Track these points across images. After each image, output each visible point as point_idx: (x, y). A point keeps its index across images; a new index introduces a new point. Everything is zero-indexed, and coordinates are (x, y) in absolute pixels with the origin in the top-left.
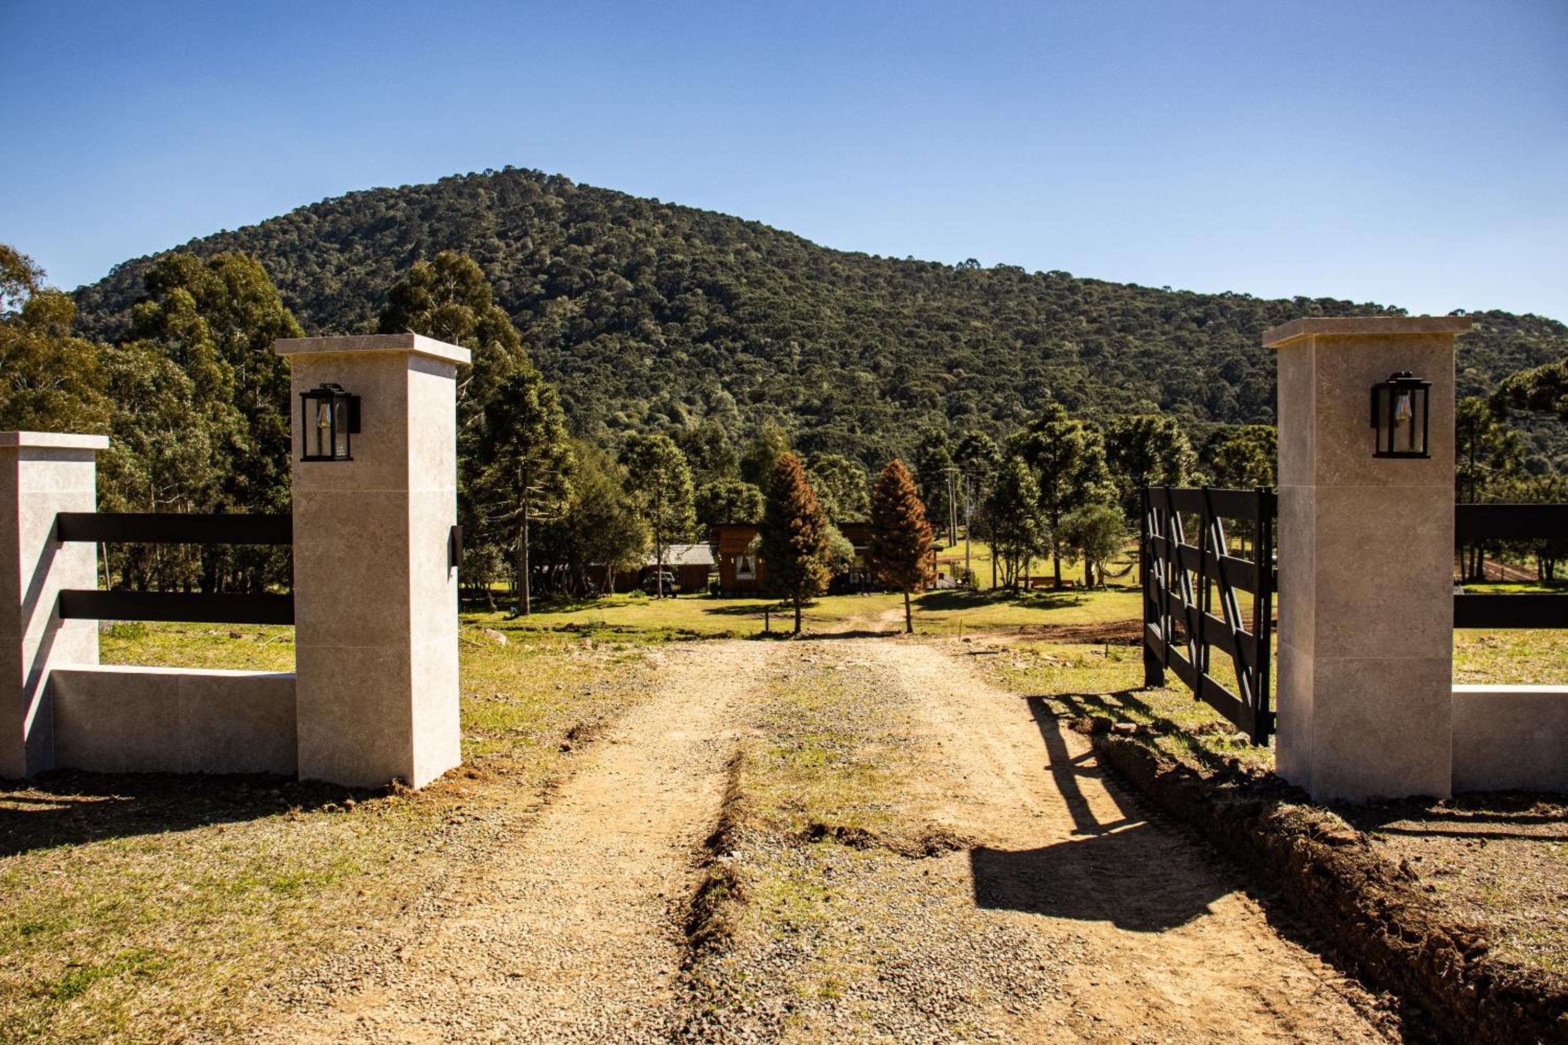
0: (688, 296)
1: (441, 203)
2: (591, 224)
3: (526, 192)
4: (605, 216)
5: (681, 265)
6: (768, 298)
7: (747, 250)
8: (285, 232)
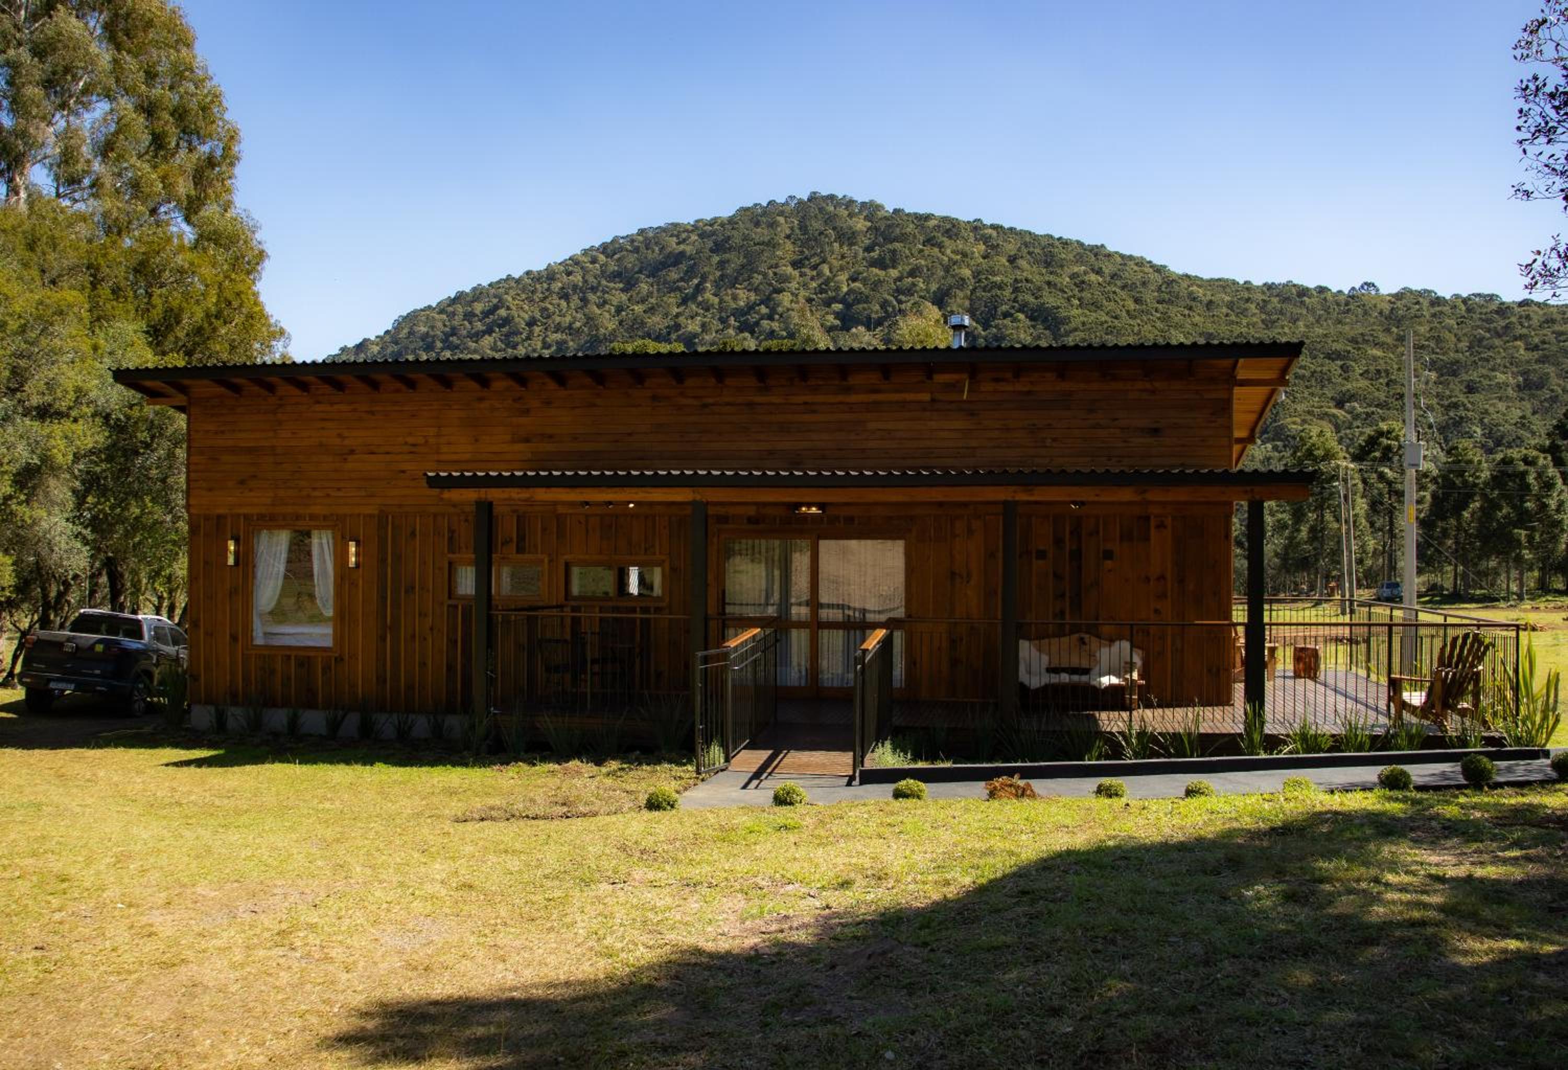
0: (1007, 321)
1: (735, 233)
2: (897, 245)
3: (830, 219)
4: (915, 237)
5: (1000, 287)
6: (1106, 322)
7: (1085, 273)
8: (569, 274)
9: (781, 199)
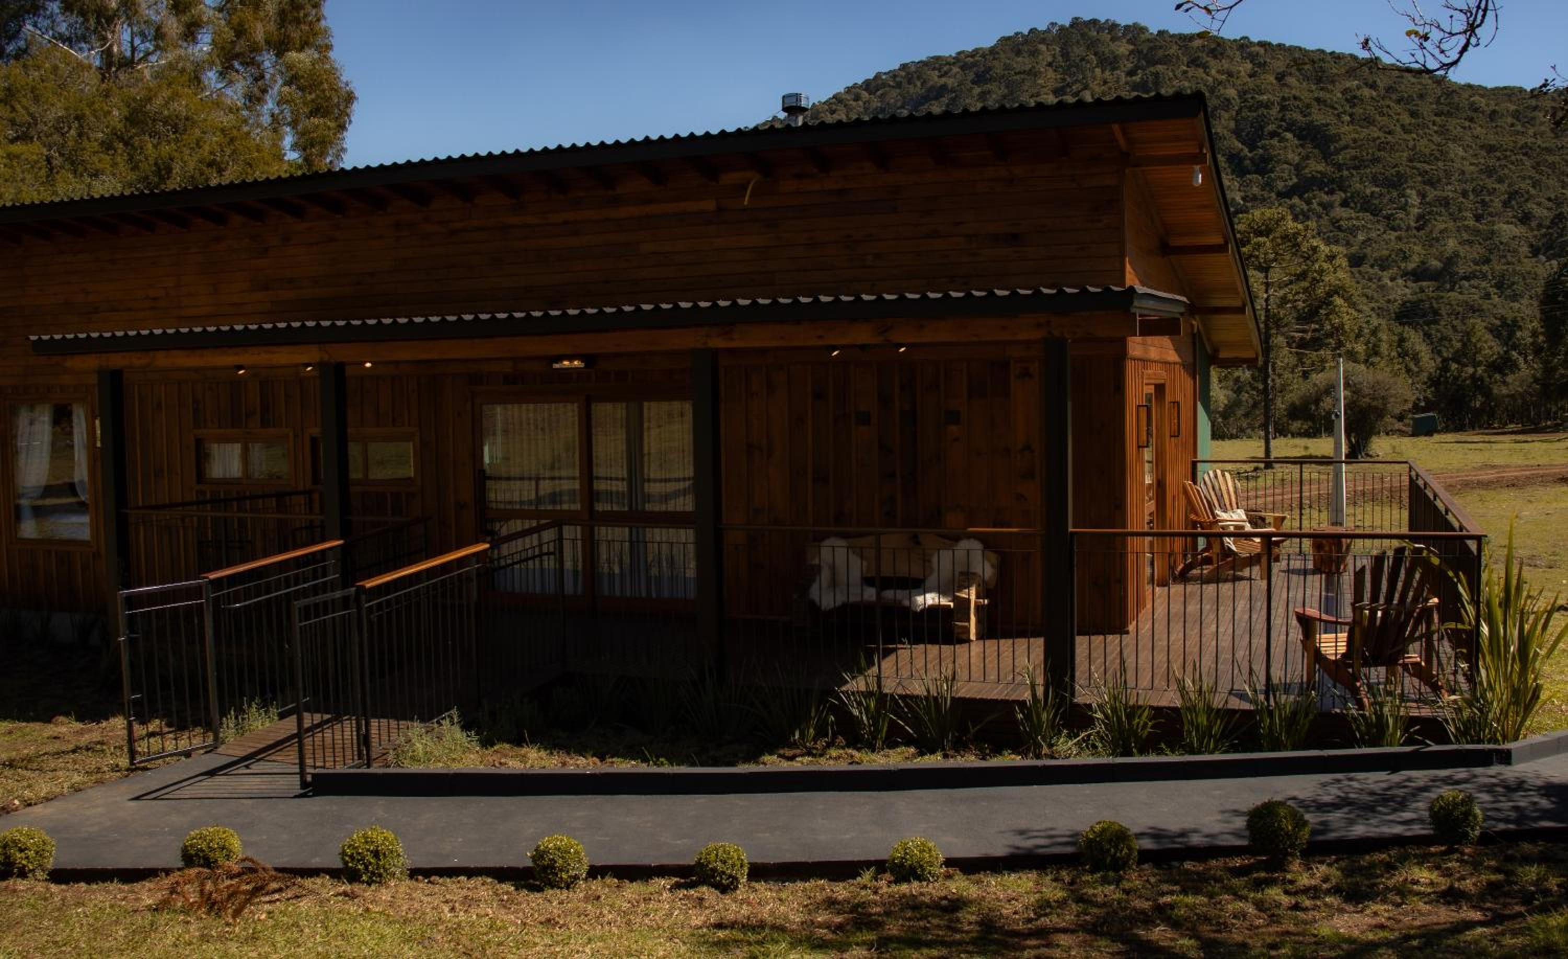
0: (1275, 142)
1: (996, 63)
2: (1160, 68)
4: (1178, 58)
5: (1268, 105)
6: (1379, 138)
7: (1358, 88)
8: (833, 112)
9: (1042, 27)
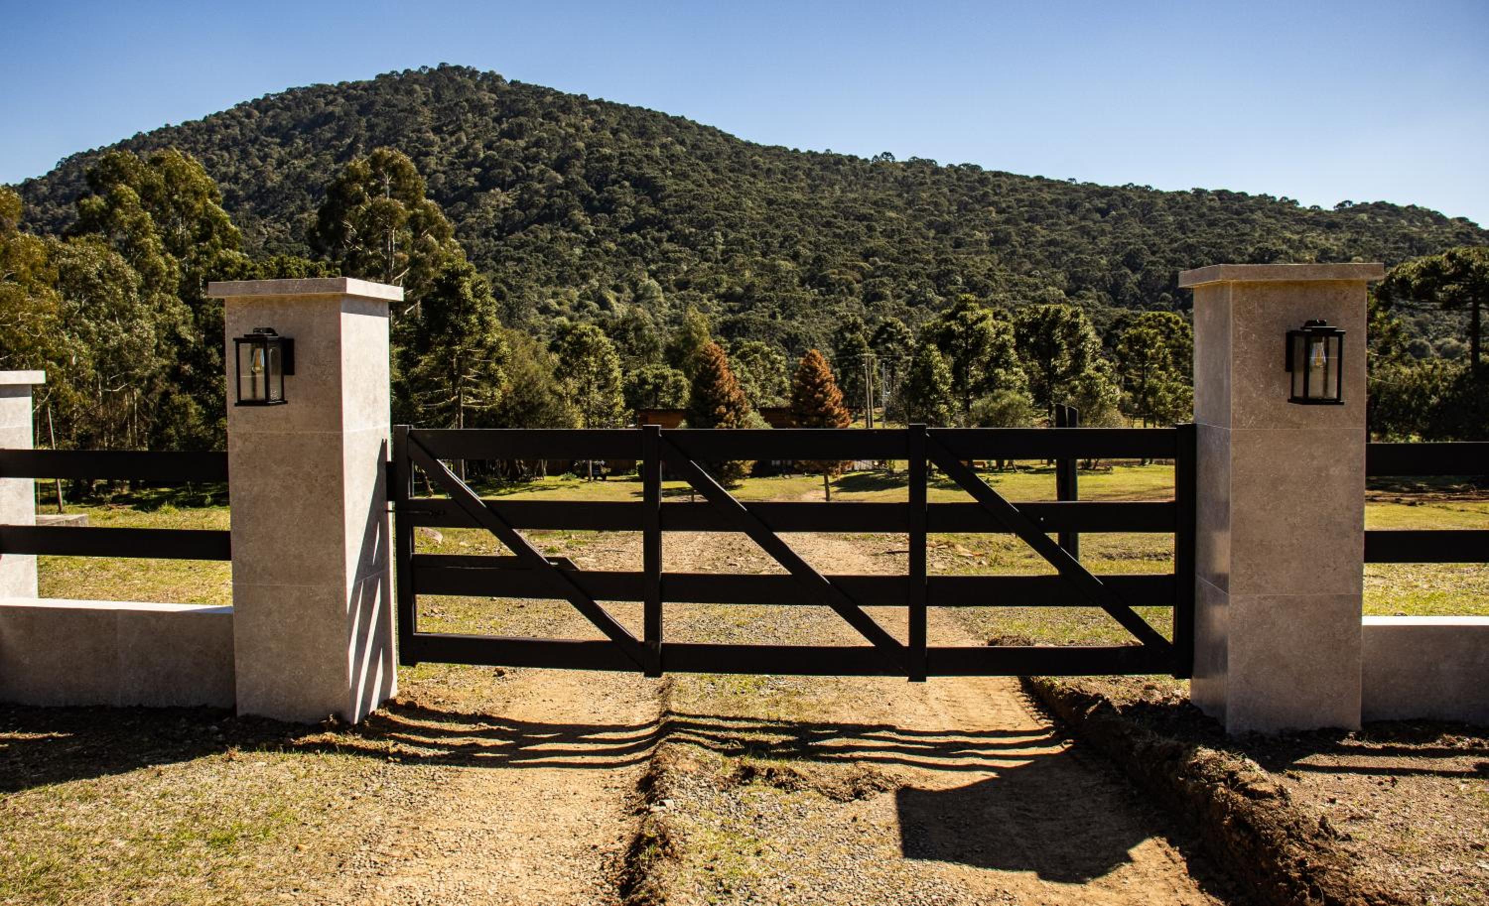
0: (616, 188)
1: (378, 98)
2: (523, 119)
3: (460, 89)
4: (536, 111)
5: (609, 158)
6: (692, 190)
7: (672, 143)
8: (227, 127)
